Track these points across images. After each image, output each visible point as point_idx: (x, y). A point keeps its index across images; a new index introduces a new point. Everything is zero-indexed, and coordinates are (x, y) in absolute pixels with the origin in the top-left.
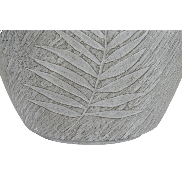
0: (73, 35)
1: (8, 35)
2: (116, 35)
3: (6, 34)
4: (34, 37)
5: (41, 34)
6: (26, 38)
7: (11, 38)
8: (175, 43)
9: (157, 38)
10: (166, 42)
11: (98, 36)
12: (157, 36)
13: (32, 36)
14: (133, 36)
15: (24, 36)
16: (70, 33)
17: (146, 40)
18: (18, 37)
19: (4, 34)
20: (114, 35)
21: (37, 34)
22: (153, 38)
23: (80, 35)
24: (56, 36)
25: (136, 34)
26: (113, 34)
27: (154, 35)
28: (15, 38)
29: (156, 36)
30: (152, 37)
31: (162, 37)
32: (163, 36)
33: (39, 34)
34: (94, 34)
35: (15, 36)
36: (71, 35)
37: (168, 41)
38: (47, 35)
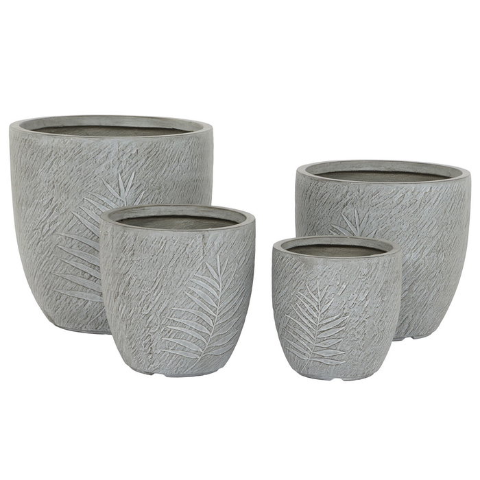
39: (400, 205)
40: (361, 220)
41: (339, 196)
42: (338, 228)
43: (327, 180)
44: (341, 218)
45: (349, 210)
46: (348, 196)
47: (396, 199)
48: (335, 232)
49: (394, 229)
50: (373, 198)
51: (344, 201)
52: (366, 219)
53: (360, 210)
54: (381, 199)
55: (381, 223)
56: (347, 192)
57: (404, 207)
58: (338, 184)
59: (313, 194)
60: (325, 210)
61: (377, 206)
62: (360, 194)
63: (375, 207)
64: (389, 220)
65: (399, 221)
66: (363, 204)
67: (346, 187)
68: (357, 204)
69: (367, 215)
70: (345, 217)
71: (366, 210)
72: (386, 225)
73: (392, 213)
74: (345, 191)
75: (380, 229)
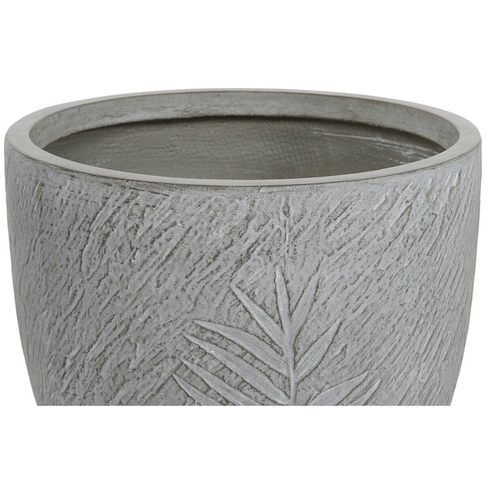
0: (224, 400)
1: (77, 385)
2: (313, 397)
3: (72, 383)
4: (138, 400)
5: (153, 395)
6: (120, 399)
7: (85, 392)
8: (430, 391)
9: (396, 393)
10: (414, 396)
11: (277, 400)
12: (396, 390)
13: (132, 397)
14: (348, 395)
15: (115, 394)
16: (218, 396)
17: (374, 400)
18: (102, 393)
19: (68, 382)
20: (310, 398)
21: (145, 393)
22: (388, 395)
23: (237, 399)
24: (186, 401)
25: (354, 392)
26: (308, 397)
27: (391, 388)
28: (94, 394)
29: (394, 390)
30: (387, 392)
31: (407, 389)
32: (408, 386)
33: (149, 395)
34: (267, 397)
35: (95, 390)
36: (220, 399)
37: (418, 393)
38: (167, 398)
39: (401, 238)
40: (295, 298)
41: (220, 234)
42: (220, 329)
43: (170, 186)
44: (230, 298)
45: (257, 273)
46: (251, 231)
47: (392, 223)
48: (208, 340)
49: (385, 311)
50: (332, 227)
51: (241, 248)
52: (310, 292)
53: (290, 268)
54: (355, 228)
55: (354, 298)
56: (248, 219)
57: (411, 240)
58: (216, 195)
59: (119, 231)
60: (172, 278)
61: (344, 250)
62: (290, 222)
63: (337, 255)
64: (374, 287)
65: (398, 283)
66: (300, 249)
67: (244, 204)
68: (283, 251)
69: (313, 284)
70: (243, 297)
71: (311, 264)
72: (367, 303)
73: (382, 266)
74: (242, 215)
75: (350, 317)
